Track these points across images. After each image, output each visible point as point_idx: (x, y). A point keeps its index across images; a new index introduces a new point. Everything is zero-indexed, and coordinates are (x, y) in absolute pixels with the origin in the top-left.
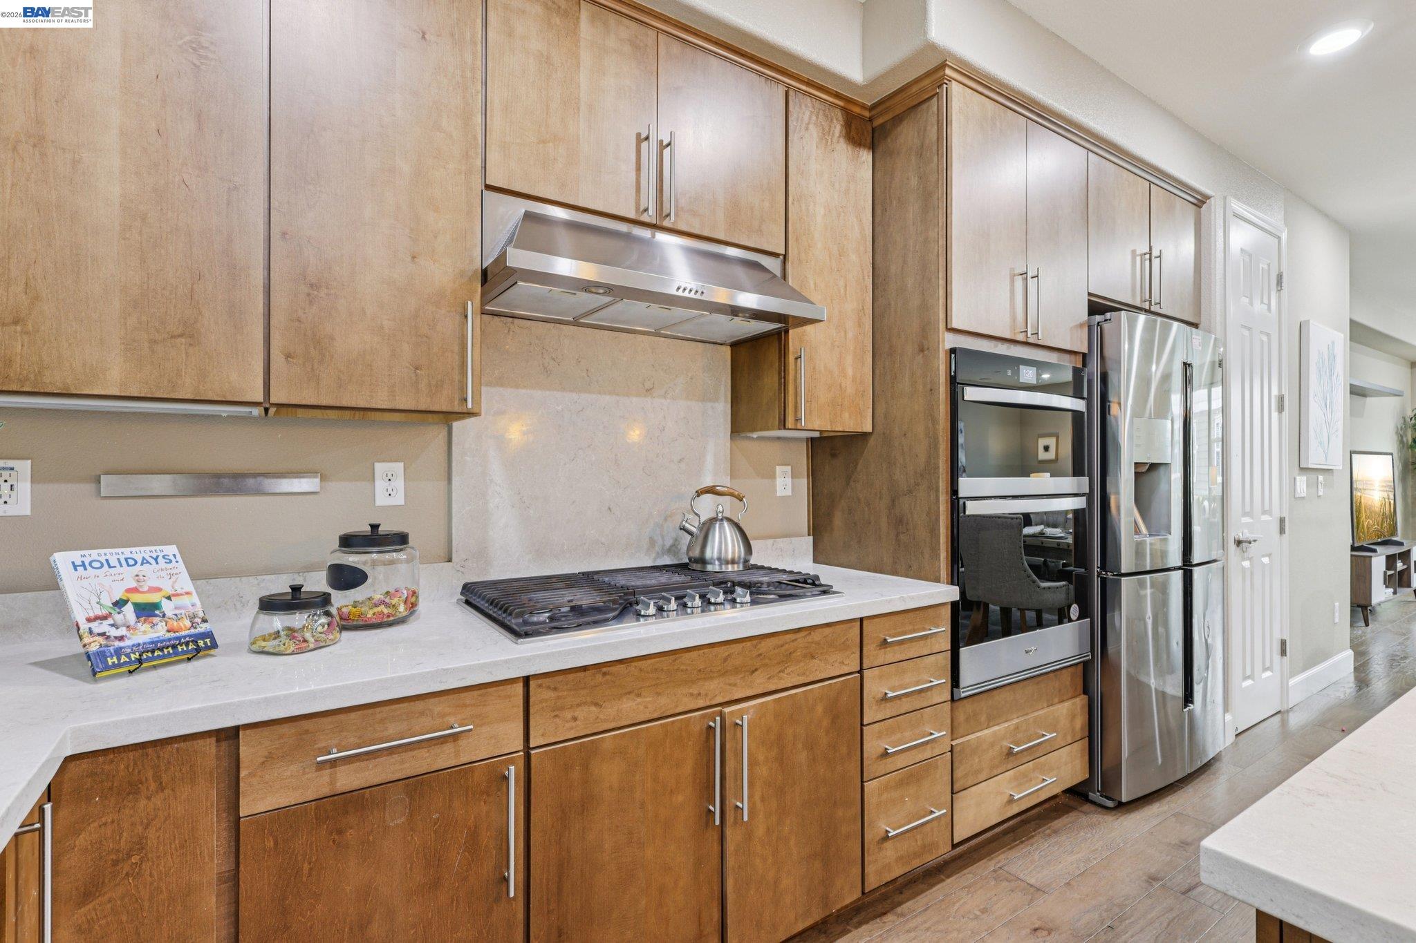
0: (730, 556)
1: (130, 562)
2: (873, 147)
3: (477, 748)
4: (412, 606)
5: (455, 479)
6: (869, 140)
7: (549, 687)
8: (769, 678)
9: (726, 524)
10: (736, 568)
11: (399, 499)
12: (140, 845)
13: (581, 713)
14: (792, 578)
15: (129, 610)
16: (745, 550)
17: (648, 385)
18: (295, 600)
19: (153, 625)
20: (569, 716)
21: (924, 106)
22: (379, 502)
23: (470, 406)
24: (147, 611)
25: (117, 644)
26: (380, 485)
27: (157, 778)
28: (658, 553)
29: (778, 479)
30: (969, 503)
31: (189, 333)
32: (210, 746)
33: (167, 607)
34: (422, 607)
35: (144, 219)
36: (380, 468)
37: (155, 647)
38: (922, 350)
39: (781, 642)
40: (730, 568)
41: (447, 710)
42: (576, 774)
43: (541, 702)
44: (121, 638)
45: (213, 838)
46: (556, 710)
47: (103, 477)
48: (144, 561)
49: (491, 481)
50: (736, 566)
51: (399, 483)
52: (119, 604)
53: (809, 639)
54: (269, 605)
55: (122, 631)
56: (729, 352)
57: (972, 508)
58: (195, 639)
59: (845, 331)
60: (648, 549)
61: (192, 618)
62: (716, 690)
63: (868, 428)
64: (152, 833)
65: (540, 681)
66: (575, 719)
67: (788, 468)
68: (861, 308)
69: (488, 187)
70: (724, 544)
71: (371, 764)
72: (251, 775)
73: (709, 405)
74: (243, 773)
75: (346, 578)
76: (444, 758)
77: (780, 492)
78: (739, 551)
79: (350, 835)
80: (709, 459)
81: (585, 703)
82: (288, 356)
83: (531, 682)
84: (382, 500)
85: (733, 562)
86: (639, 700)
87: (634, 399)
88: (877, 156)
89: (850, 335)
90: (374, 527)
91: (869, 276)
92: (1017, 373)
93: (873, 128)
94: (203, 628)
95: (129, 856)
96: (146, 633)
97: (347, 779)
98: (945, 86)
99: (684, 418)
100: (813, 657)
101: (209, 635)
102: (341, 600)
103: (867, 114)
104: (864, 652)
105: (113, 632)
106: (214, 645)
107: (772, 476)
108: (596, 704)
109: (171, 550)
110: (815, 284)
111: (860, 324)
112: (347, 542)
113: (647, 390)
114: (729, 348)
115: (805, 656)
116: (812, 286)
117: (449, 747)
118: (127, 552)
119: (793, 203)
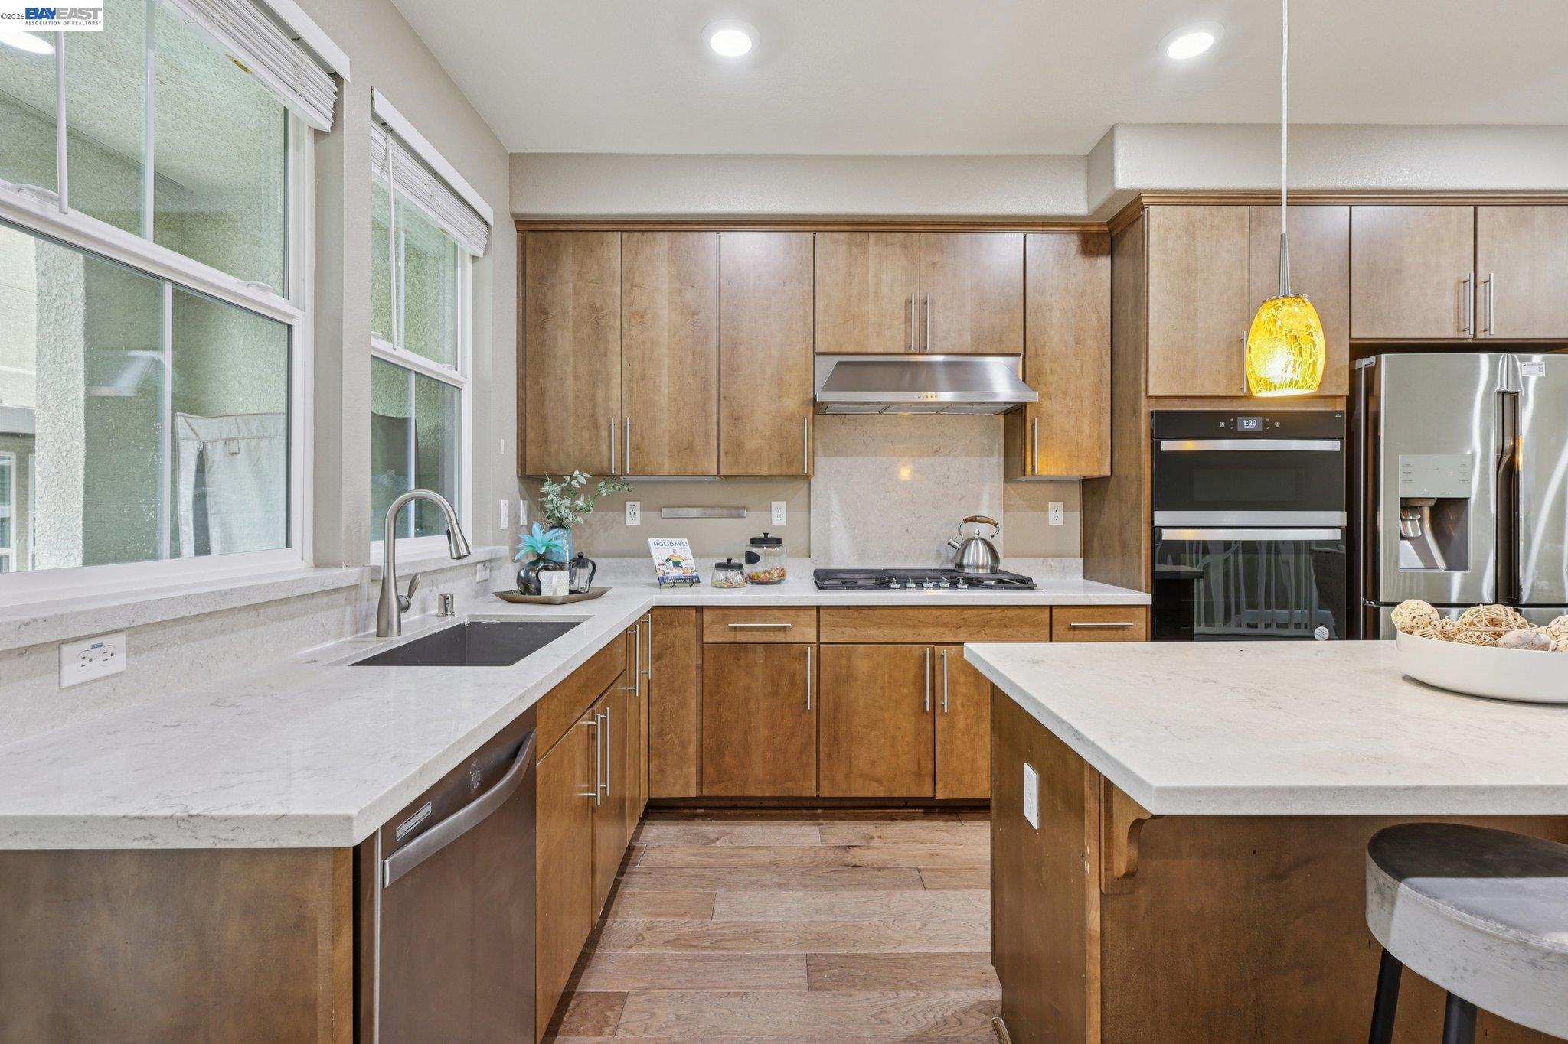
0: (980, 563)
1: (671, 544)
2: (1112, 253)
3: (794, 636)
4: (782, 575)
5: (813, 511)
6: (1107, 247)
7: (829, 615)
8: (970, 634)
9: (980, 542)
10: (985, 571)
11: (783, 522)
12: (673, 645)
13: (847, 631)
14: (1012, 577)
15: (671, 562)
16: (992, 560)
17: (936, 448)
18: (728, 566)
19: (678, 570)
20: (840, 631)
21: (1136, 224)
22: (774, 523)
23: (806, 472)
24: (677, 564)
25: (667, 575)
26: (774, 513)
27: (678, 621)
28: (943, 562)
29: (1050, 513)
30: (1164, 531)
31: (690, 447)
32: (693, 612)
33: (683, 564)
34: (788, 577)
35: (675, 401)
36: (774, 504)
37: (679, 578)
38: (1135, 413)
39: (979, 613)
40: (981, 571)
41: (782, 616)
42: (844, 661)
43: (826, 621)
44: (668, 573)
45: (695, 649)
46: (834, 626)
47: (663, 509)
48: (676, 545)
49: (832, 512)
50: (985, 570)
51: (784, 513)
52: (668, 560)
53: (1004, 614)
54: (719, 566)
55: (669, 571)
56: (1003, 420)
57: (1167, 535)
58: (693, 578)
59: (1082, 400)
60: (936, 558)
61: (692, 569)
62: (931, 634)
63: (1107, 473)
64: (677, 641)
65: (825, 611)
66: (843, 633)
67: (1061, 504)
68: (1098, 380)
69: (818, 354)
70: (977, 555)
71: (750, 633)
72: (707, 627)
73: (985, 459)
74: (704, 626)
75: (752, 558)
76: (780, 638)
77: (1052, 522)
78: (988, 559)
79: (742, 662)
80: (986, 497)
81: (849, 626)
82: (726, 453)
83: (821, 611)
84: (775, 522)
85: (983, 567)
86: (880, 630)
87: (926, 459)
88: (1116, 259)
89: (1087, 402)
90: (766, 534)
91: (1107, 355)
92: (1235, 424)
93: (1112, 238)
94: (695, 574)
95: (670, 648)
96: (676, 573)
97: (741, 637)
98: (1146, 209)
99: (965, 469)
100: (1006, 627)
101: (697, 577)
102: (748, 569)
103: (1106, 229)
104: (1053, 631)
105: (666, 571)
106: (699, 582)
107: (1045, 510)
108: (855, 628)
109: (685, 540)
110: (1051, 370)
111: (1097, 392)
112: (754, 541)
113: (935, 452)
114: (1002, 416)
115: (1000, 625)
116: (1048, 371)
117: (782, 634)
118: (670, 540)
119: (1030, 315)
